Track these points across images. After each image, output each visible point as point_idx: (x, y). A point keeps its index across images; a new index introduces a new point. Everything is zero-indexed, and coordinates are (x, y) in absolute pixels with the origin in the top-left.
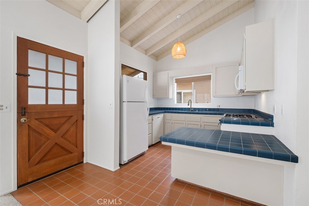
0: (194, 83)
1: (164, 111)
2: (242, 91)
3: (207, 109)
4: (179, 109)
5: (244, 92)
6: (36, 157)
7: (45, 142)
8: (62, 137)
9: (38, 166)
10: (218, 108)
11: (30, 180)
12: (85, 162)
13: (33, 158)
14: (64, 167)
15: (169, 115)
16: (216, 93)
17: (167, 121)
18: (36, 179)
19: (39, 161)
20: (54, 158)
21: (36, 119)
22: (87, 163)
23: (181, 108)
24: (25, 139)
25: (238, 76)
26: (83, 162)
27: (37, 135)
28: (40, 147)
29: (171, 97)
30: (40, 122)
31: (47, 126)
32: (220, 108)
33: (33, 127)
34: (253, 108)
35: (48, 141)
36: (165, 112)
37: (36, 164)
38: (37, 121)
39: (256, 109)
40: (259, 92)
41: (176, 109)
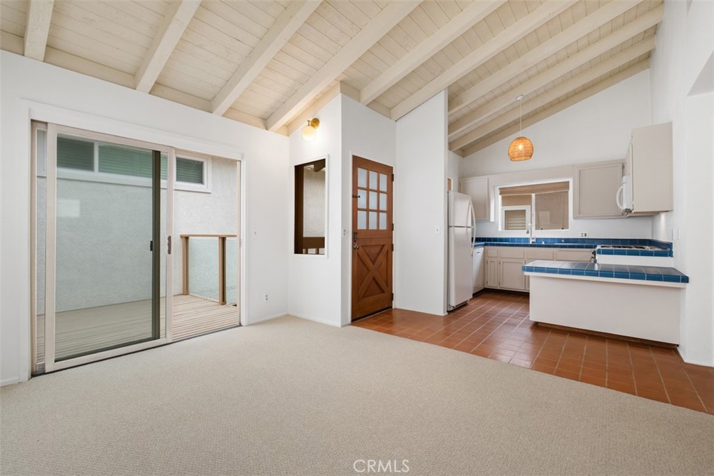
0: (536, 195)
1: (484, 243)
2: (628, 211)
3: (561, 239)
4: (506, 240)
5: (631, 212)
8: (377, 270)
10: (584, 237)
11: (358, 315)
12: (393, 307)
13: (360, 291)
15: (493, 250)
16: (580, 213)
17: (489, 260)
18: (361, 315)
21: (362, 247)
22: (395, 309)
23: (511, 238)
24: (356, 268)
25: (622, 189)
26: (391, 307)
28: (364, 279)
29: (492, 219)
30: (365, 251)
31: (368, 255)
32: (587, 237)
34: (650, 238)
35: (369, 273)
36: (485, 245)
39: (654, 238)
40: (658, 213)
41: (501, 240)
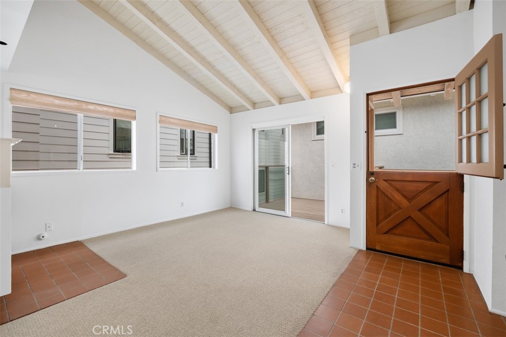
6: (386, 225)
7: (395, 211)
8: (419, 210)
9: (386, 237)
11: (378, 248)
12: (468, 272)
13: (381, 224)
14: (422, 257)
18: (383, 250)
19: (388, 231)
20: (407, 236)
21: (385, 180)
22: (470, 275)
24: (374, 200)
26: (461, 268)
27: (386, 199)
28: (390, 215)
30: (390, 185)
31: (398, 190)
33: (381, 188)
35: (399, 210)
37: (385, 233)
38: (386, 184)
